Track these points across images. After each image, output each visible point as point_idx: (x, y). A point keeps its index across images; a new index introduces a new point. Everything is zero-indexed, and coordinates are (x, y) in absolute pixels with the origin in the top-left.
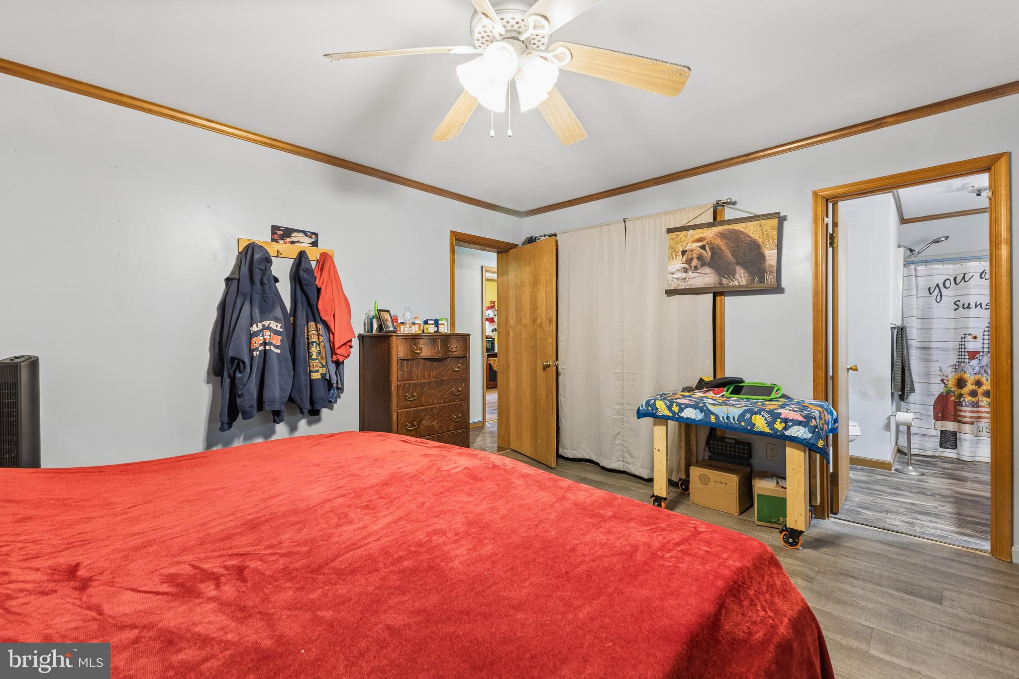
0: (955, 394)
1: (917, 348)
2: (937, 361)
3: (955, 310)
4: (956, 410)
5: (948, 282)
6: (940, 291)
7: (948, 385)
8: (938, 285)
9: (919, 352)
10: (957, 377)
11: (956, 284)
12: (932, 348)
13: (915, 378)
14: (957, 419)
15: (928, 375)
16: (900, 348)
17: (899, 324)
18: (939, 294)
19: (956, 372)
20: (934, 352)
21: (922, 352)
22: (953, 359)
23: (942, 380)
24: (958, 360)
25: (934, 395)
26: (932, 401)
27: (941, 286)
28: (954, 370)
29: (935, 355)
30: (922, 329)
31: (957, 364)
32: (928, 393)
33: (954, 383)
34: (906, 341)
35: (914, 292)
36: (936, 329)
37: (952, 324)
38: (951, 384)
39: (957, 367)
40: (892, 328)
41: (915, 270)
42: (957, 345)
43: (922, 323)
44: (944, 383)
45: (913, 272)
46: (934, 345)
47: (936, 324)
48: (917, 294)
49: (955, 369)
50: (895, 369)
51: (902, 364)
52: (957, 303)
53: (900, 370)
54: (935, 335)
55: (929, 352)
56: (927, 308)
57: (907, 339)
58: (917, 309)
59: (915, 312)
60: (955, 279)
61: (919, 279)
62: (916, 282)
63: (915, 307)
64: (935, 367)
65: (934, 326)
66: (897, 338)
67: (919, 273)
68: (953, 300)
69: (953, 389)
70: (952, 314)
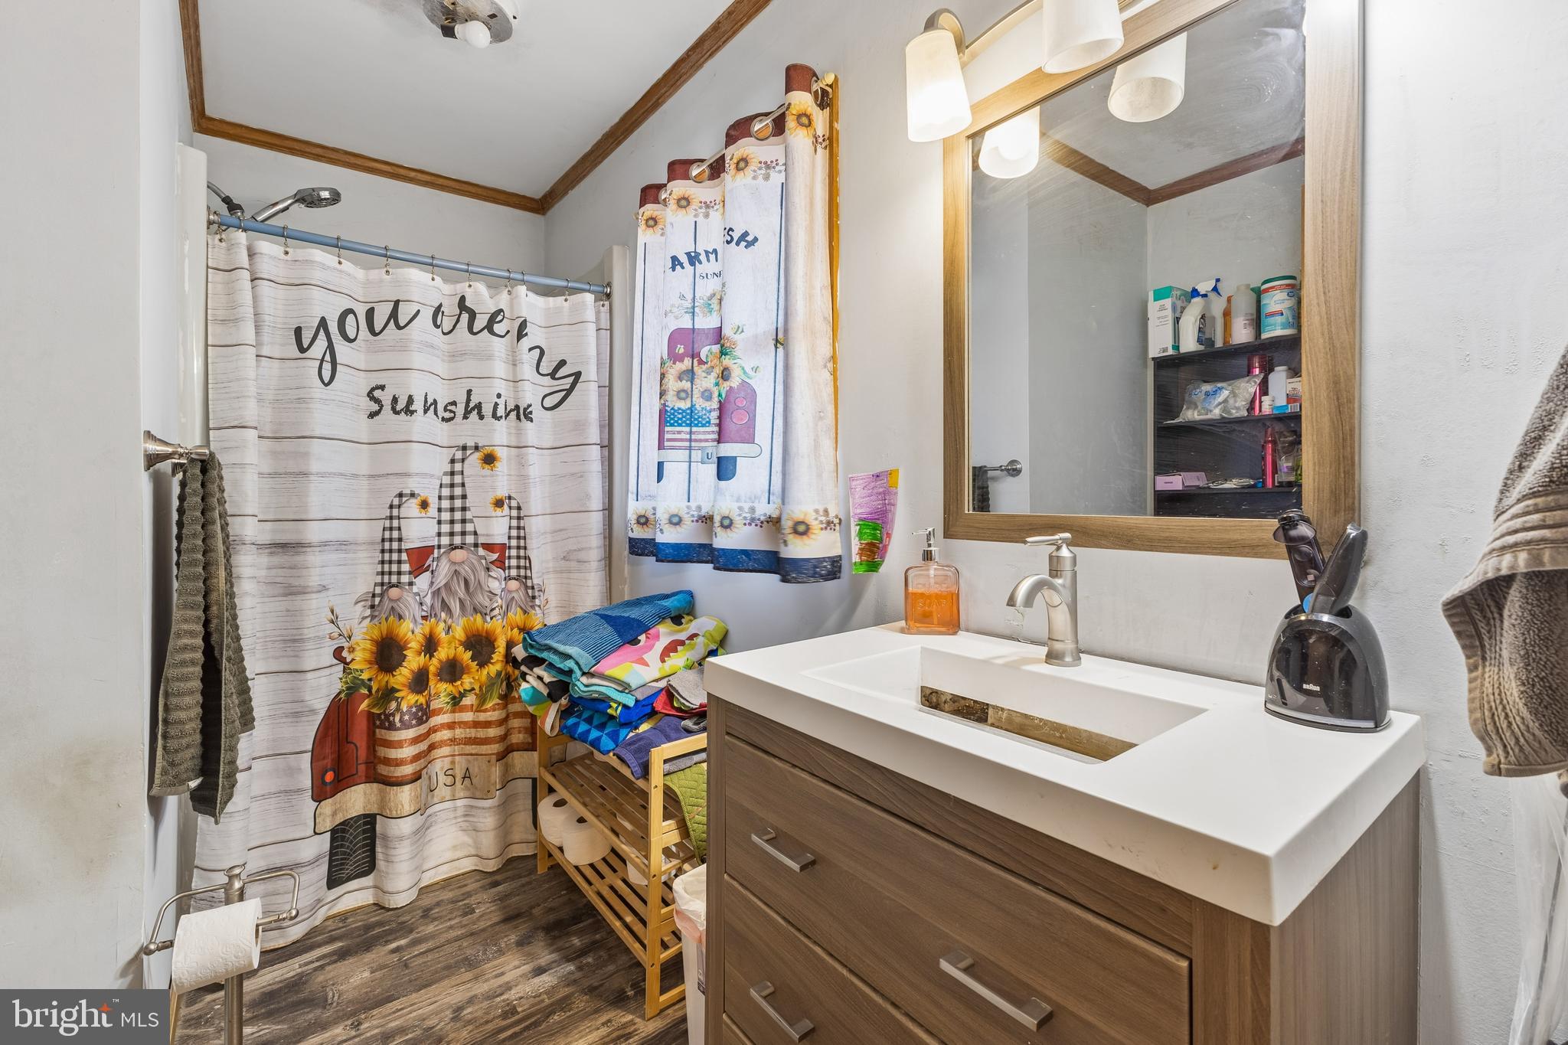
0: (370, 689)
1: (261, 546)
2: (324, 588)
3: (372, 415)
4: (373, 742)
5: (350, 318)
6: (331, 347)
7: (352, 666)
8: (323, 323)
9: (264, 560)
10: (376, 634)
11: (374, 333)
12: (310, 545)
13: (252, 665)
14: (378, 774)
15: (292, 642)
16: (193, 563)
17: (191, 440)
18: (328, 357)
19: (373, 617)
20: (313, 558)
21: (277, 560)
22: (364, 576)
23: (338, 653)
24: (379, 579)
25: (313, 711)
26: (307, 733)
27: (333, 327)
28: (368, 612)
29: (318, 567)
30: (274, 475)
31: (378, 590)
32: (297, 707)
33: (368, 655)
34: (224, 527)
35: (248, 333)
36: (322, 475)
37: (361, 461)
38: (361, 657)
39: (379, 602)
40: (152, 460)
41: (251, 254)
42: (376, 531)
43: (274, 454)
44: (343, 660)
45: (243, 259)
46: (314, 533)
47: (322, 458)
48: (258, 344)
49: (372, 607)
50: (169, 672)
51: (207, 638)
52: (377, 393)
53: (198, 670)
54: (320, 498)
55: (299, 559)
56: (291, 401)
57: (223, 515)
58: (260, 400)
59: (251, 411)
60: (370, 313)
61: (264, 287)
62: (255, 298)
63: (252, 389)
64: (316, 609)
65: (315, 466)
66: (181, 511)
67: (265, 268)
68: (364, 383)
69: (365, 676)
70: (363, 428)
